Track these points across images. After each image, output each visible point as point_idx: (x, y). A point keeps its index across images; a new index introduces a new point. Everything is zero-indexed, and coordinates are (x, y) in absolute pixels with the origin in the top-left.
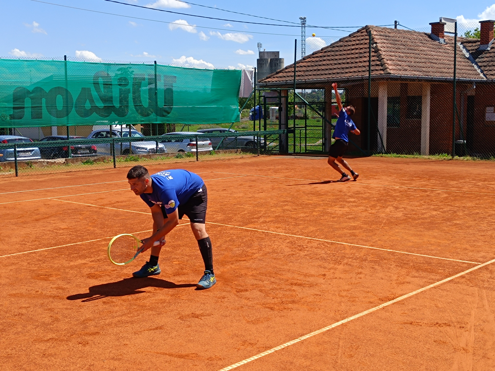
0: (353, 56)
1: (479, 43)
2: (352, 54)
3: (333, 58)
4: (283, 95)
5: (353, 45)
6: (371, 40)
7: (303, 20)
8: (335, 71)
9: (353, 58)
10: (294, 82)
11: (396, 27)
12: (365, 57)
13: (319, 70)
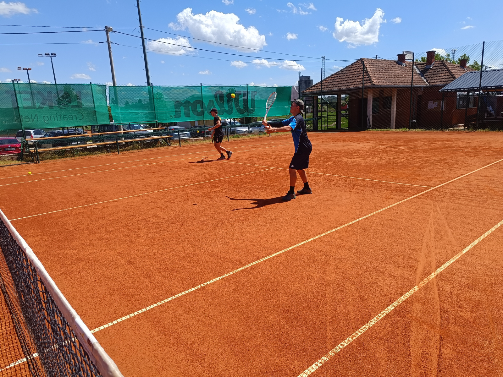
0: (353, 76)
1: (426, 65)
2: (353, 74)
3: (342, 77)
4: (315, 99)
5: (354, 70)
6: (364, 66)
7: (324, 58)
8: (343, 85)
9: (353, 77)
10: (321, 91)
11: (376, 58)
12: (360, 76)
13: (335, 84)
